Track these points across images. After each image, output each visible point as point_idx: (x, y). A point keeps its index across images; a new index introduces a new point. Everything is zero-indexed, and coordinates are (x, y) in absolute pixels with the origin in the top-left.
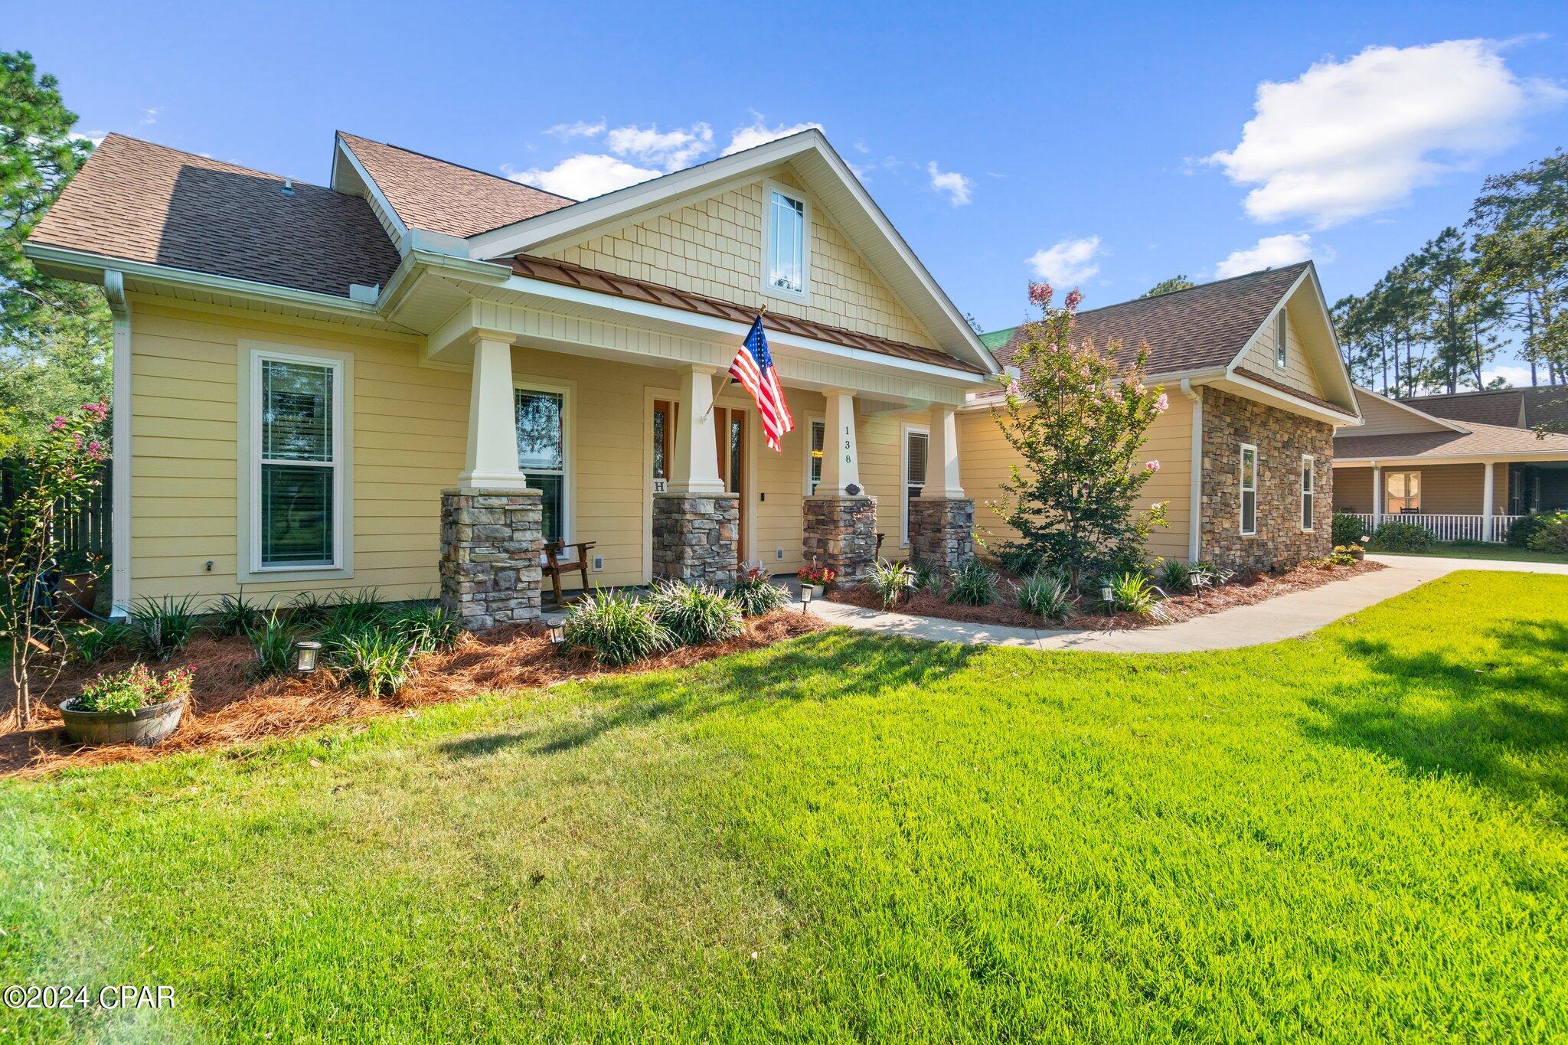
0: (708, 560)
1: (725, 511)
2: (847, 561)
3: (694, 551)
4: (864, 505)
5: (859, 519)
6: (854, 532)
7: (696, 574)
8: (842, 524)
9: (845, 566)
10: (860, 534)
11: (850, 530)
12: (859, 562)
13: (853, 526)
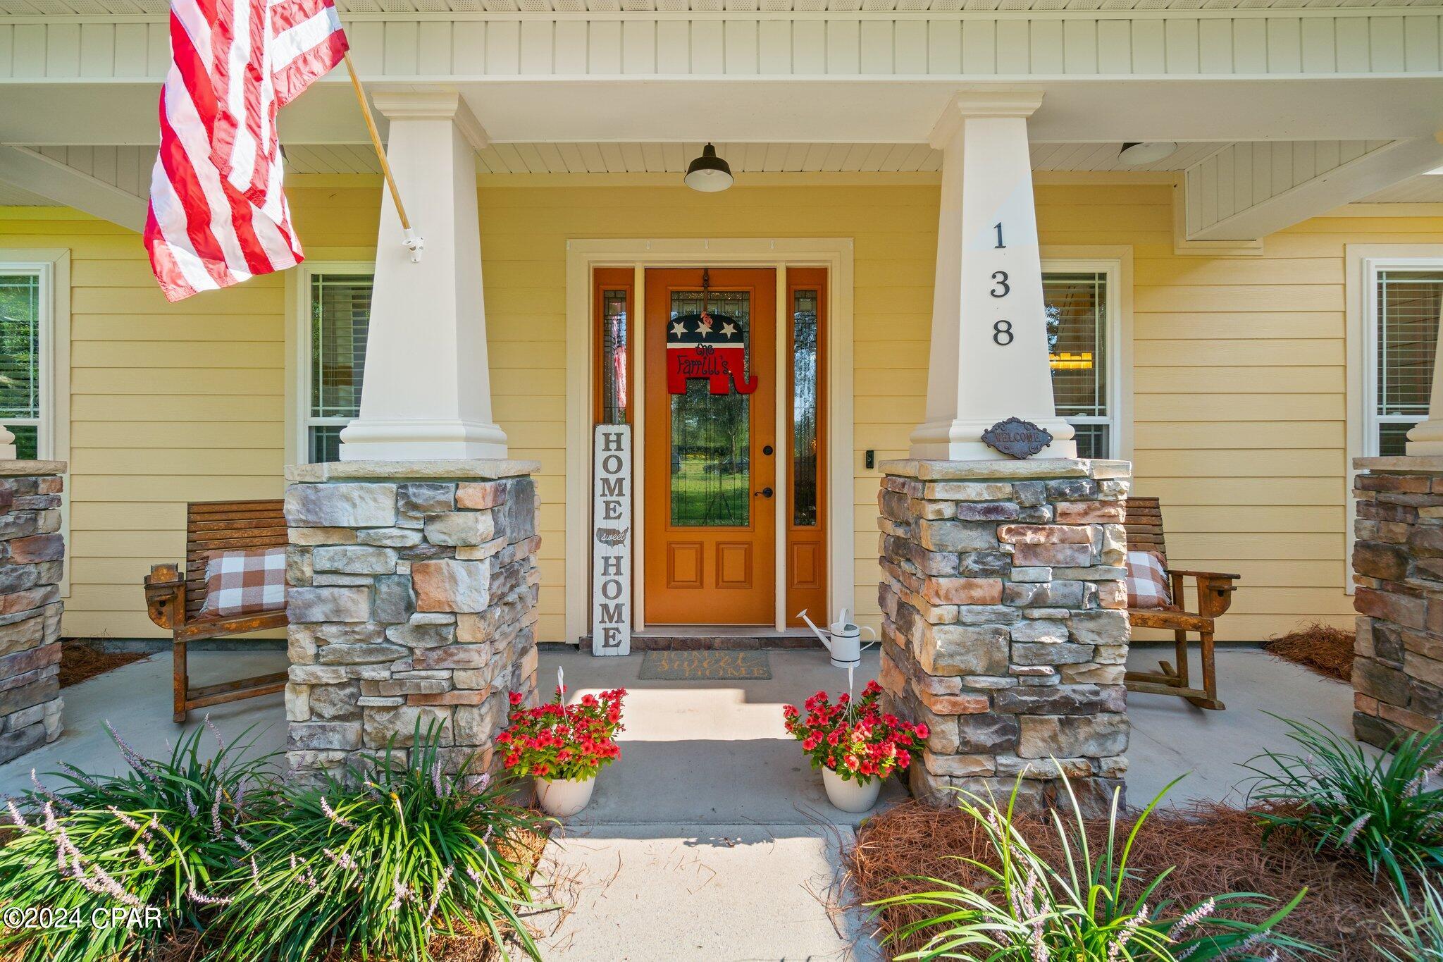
0: (368, 673)
1: (430, 520)
2: (973, 703)
3: (319, 642)
4: (1055, 497)
5: (1030, 550)
6: (1006, 597)
7: (329, 712)
8: (942, 564)
9: (963, 718)
10: (1039, 601)
11: (989, 587)
12: (1034, 710)
13: (1004, 573)
